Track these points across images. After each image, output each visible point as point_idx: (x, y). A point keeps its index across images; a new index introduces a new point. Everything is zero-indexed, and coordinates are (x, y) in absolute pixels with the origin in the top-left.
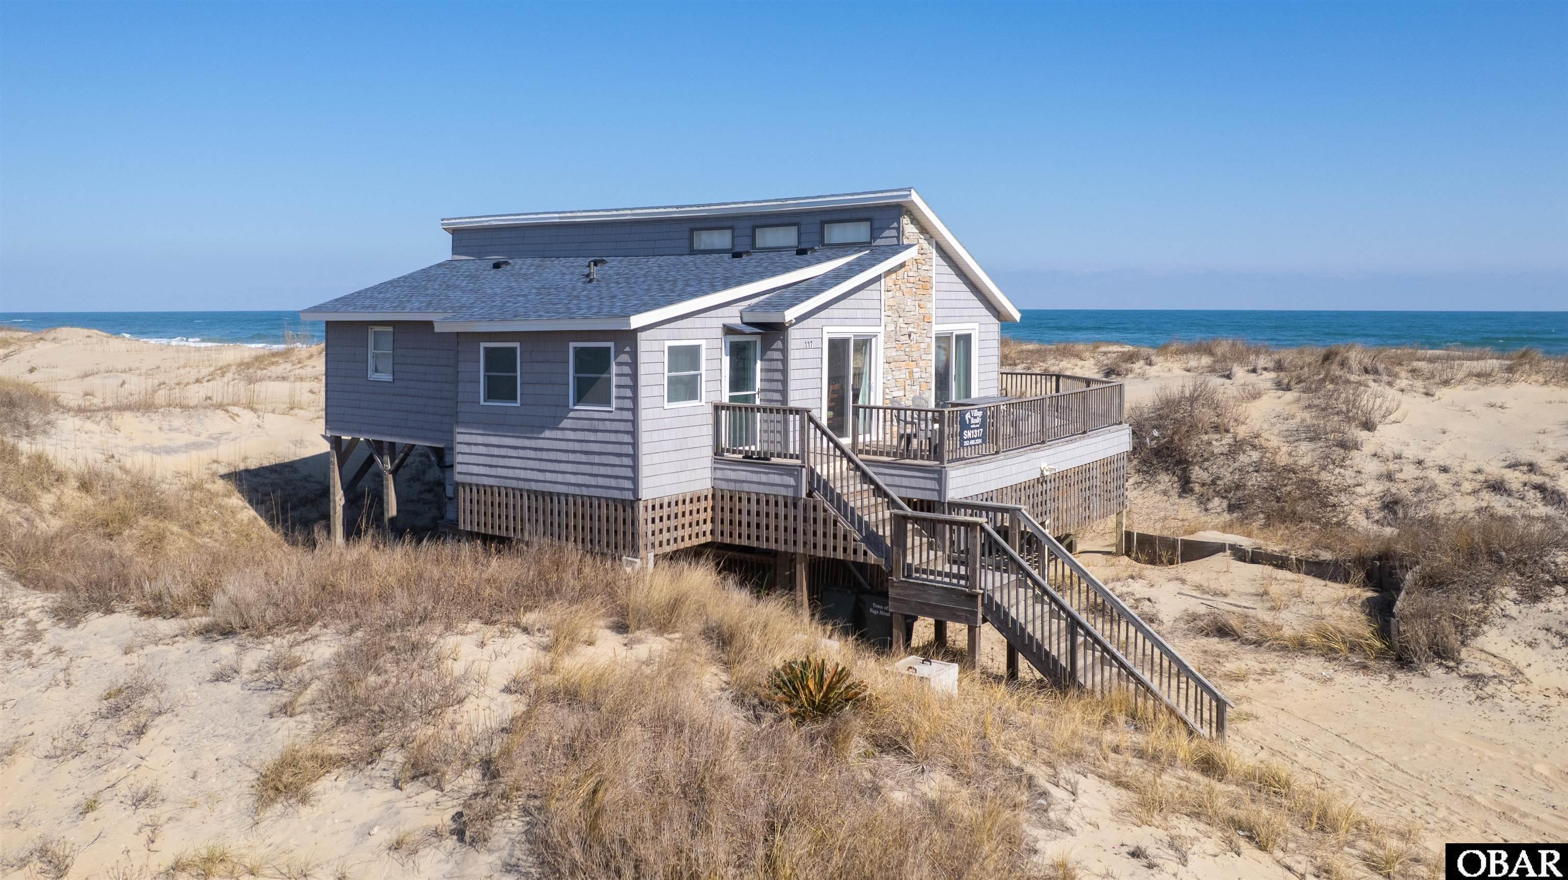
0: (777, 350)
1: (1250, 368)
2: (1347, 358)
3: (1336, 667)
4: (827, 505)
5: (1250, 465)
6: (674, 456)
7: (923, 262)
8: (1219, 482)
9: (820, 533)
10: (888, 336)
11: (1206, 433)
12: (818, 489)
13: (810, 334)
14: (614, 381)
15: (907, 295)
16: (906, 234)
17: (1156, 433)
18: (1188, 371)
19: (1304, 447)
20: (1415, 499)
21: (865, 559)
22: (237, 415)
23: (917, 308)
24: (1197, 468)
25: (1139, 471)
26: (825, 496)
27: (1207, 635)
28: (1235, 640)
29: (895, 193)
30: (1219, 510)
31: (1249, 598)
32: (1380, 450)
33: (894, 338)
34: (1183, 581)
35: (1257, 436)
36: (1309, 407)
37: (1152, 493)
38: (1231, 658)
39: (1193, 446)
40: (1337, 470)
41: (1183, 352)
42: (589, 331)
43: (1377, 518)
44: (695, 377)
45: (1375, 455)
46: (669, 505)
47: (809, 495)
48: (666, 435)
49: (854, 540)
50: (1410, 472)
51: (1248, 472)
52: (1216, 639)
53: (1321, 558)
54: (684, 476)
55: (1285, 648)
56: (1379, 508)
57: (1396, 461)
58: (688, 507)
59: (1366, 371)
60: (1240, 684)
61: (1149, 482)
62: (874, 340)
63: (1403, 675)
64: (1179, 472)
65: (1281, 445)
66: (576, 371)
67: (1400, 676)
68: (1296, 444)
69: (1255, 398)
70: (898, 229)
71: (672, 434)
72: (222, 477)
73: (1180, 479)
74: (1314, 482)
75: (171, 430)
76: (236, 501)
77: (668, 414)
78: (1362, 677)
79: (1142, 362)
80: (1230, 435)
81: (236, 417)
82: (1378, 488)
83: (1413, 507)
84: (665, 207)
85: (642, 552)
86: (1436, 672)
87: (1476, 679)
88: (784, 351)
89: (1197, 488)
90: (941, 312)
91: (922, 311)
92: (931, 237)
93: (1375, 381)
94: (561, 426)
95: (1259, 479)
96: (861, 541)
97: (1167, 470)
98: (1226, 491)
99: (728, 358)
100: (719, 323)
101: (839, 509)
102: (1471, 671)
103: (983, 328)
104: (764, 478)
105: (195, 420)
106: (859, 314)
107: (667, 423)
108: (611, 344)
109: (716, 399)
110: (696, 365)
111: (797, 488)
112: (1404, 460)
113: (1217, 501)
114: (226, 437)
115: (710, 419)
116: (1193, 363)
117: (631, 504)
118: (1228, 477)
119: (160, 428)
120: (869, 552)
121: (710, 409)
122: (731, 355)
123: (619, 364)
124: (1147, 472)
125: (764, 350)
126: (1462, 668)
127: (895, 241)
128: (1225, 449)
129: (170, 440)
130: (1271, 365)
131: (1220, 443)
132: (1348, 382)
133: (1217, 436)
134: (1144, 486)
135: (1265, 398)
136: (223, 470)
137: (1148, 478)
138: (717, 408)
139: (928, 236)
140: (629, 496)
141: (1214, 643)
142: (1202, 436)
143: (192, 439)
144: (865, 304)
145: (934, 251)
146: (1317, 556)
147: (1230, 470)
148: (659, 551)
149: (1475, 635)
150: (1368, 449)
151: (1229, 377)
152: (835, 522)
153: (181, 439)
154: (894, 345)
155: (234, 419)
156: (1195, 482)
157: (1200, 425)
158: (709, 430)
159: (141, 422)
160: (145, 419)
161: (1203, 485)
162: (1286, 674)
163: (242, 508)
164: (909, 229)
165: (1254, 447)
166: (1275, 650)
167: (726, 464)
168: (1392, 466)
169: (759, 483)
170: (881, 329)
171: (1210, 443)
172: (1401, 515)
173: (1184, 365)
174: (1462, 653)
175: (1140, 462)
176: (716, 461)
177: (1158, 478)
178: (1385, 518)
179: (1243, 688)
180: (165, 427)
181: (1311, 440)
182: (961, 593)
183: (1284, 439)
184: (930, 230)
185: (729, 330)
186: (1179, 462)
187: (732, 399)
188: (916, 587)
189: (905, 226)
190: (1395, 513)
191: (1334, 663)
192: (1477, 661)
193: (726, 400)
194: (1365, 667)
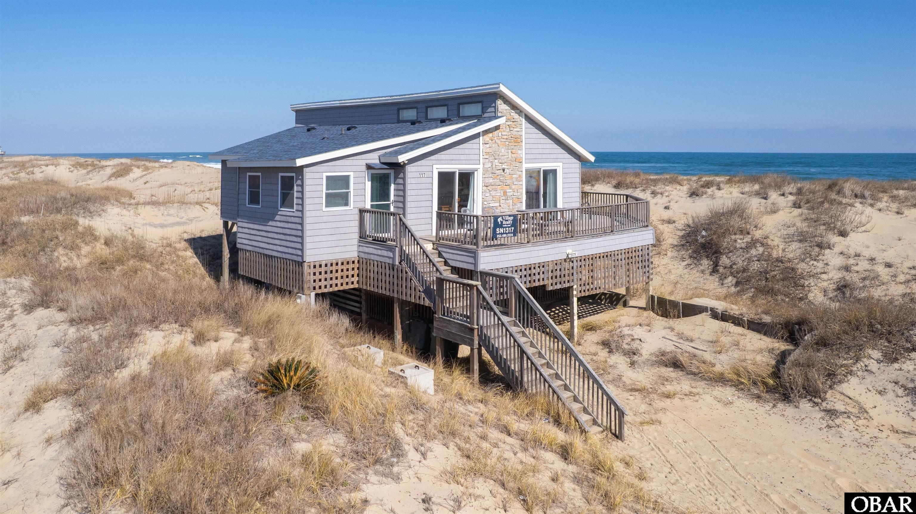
0: (401, 178)
1: (782, 193)
2: (843, 188)
3: (740, 395)
4: (408, 270)
5: (755, 256)
6: (330, 238)
7: (515, 126)
8: (734, 267)
9: (404, 286)
10: (485, 171)
11: (735, 234)
12: (404, 260)
13: (424, 169)
14: (295, 195)
15: (501, 146)
16: (500, 110)
17: (704, 233)
18: (743, 194)
19: (795, 245)
20: (861, 285)
21: (424, 303)
22: (207, 208)
23: (510, 153)
24: (724, 256)
25: (691, 257)
26: (407, 264)
27: (666, 366)
28: (682, 371)
29: (492, 86)
30: (730, 284)
31: (706, 344)
32: (846, 250)
33: (490, 172)
34: (673, 330)
35: (766, 237)
36: (807, 219)
37: (695, 272)
38: (675, 383)
39: (725, 243)
40: (812, 262)
41: (744, 182)
42: (286, 167)
43: (831, 295)
44: (347, 194)
45: (841, 253)
46: (326, 265)
47: (400, 263)
48: (323, 226)
49: (419, 291)
50: (863, 265)
51: (753, 261)
52: (672, 369)
53: (763, 321)
54: (337, 250)
55: (710, 379)
56: (834, 290)
57: (856, 258)
58: (340, 267)
59: (856, 196)
60: (668, 400)
61: (696, 264)
62: (476, 173)
63: (782, 405)
64: (714, 259)
65: (780, 244)
66: (282, 189)
67: (780, 405)
68: (790, 244)
69: (775, 212)
70: (495, 107)
71: (329, 225)
72: (185, 240)
73: (714, 263)
74: (793, 269)
75: (167, 215)
76: (190, 253)
77: (326, 214)
78: (755, 403)
79: (715, 188)
80: (750, 236)
81: (206, 209)
82: (836, 275)
83: (858, 290)
84: (385, 97)
85: (306, 292)
86: (805, 405)
87: (832, 413)
88: (404, 179)
89: (721, 270)
90: (529, 156)
91: (513, 156)
92: (521, 111)
93: (861, 203)
94: (275, 219)
95: (759, 266)
96: (423, 292)
97: (707, 257)
98: (737, 273)
99: (370, 183)
100: (364, 163)
101: (413, 272)
102: (829, 407)
103: (566, 166)
104: (380, 252)
105: (182, 210)
106: (462, 157)
107: (325, 219)
108: (294, 174)
109: (361, 206)
110: (347, 186)
111: (393, 259)
112: (861, 258)
113: (730, 278)
114: (197, 219)
115: (357, 217)
116: (747, 189)
117: (301, 264)
118: (740, 263)
119: (163, 214)
120: (426, 299)
121: (357, 212)
122: (372, 181)
123: (297, 185)
124: (695, 258)
125: (396, 178)
126: (824, 404)
127: (493, 114)
128: (743, 246)
129: (166, 220)
130: (795, 191)
131: (741, 241)
132: (840, 203)
133: (741, 237)
134: (692, 266)
135: (781, 212)
136: (186, 236)
137: (695, 262)
138: (362, 212)
139: (518, 111)
140: (299, 259)
141: (669, 372)
142: (732, 236)
143: (178, 220)
144: (467, 151)
145: (524, 120)
146: (761, 319)
147: (743, 259)
148: (320, 291)
149: (840, 382)
150: (837, 249)
151: (765, 198)
152: (411, 279)
153: (171, 220)
154: (491, 175)
155: (204, 210)
156: (721, 266)
157: (731, 229)
158: (357, 223)
159: (154, 211)
160: (156, 210)
161: (725, 268)
162: (704, 396)
163: (191, 257)
164: (501, 106)
165: (762, 244)
166: (705, 379)
167: (364, 243)
168: (851, 261)
169: (378, 255)
170: (481, 166)
171: (735, 241)
172: (848, 295)
173: (741, 190)
174: (828, 394)
175: (692, 252)
176: (360, 241)
177: (702, 262)
178: (836, 296)
179: (669, 403)
180: (166, 213)
181: (800, 241)
182: (466, 327)
183: (783, 240)
184: (519, 108)
185: (369, 167)
186: (716, 252)
187: (372, 206)
188: (446, 322)
189: (499, 106)
190: (844, 293)
191: (741, 392)
192: (835, 400)
193: (368, 206)
194: (759, 397)
